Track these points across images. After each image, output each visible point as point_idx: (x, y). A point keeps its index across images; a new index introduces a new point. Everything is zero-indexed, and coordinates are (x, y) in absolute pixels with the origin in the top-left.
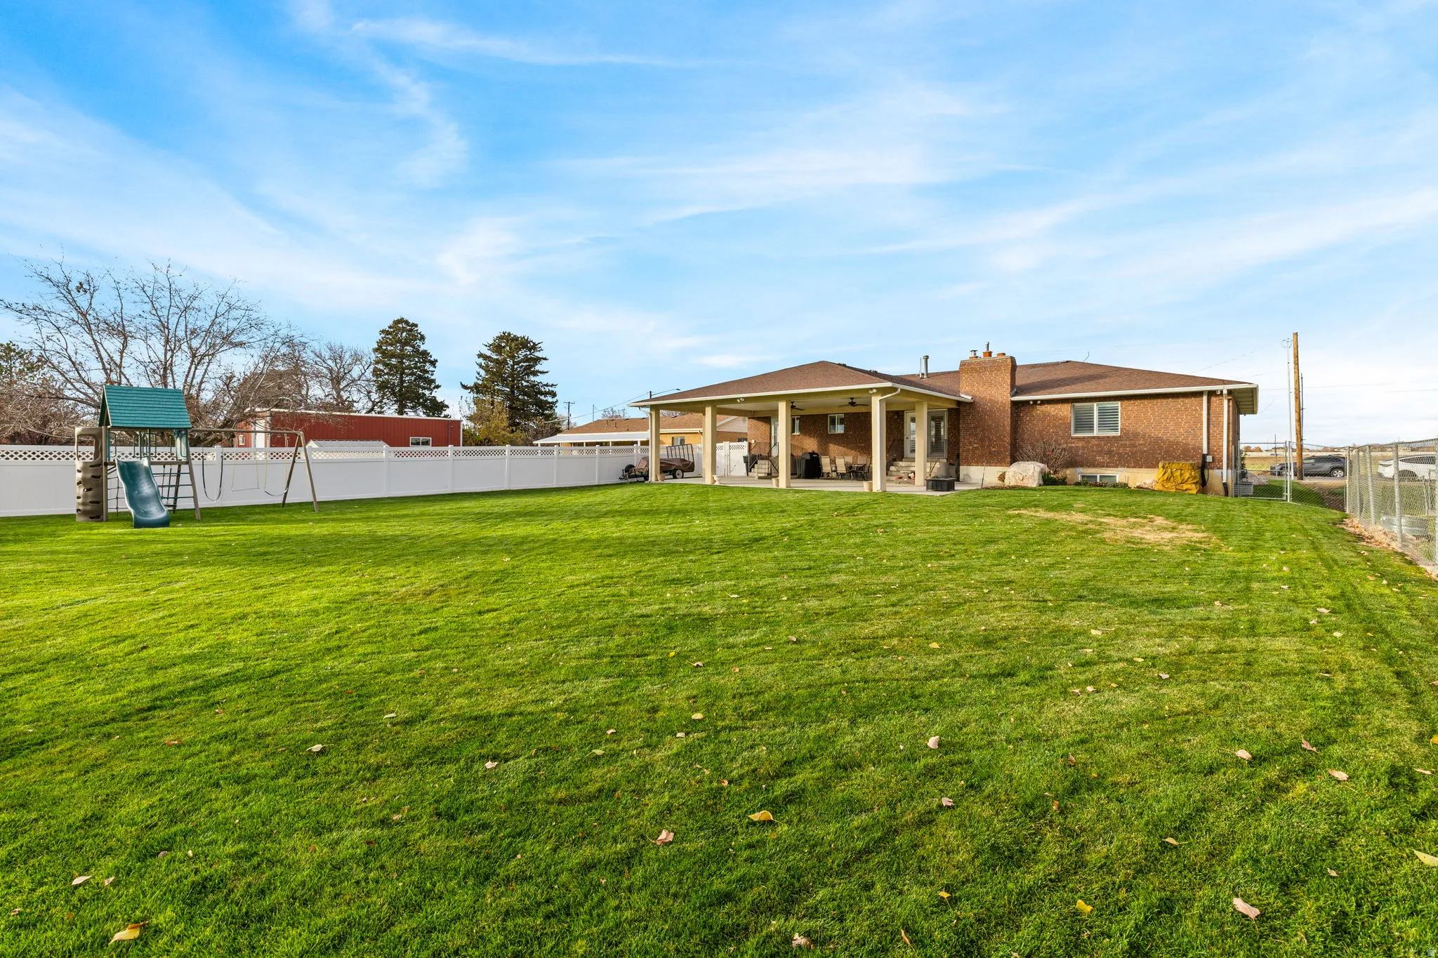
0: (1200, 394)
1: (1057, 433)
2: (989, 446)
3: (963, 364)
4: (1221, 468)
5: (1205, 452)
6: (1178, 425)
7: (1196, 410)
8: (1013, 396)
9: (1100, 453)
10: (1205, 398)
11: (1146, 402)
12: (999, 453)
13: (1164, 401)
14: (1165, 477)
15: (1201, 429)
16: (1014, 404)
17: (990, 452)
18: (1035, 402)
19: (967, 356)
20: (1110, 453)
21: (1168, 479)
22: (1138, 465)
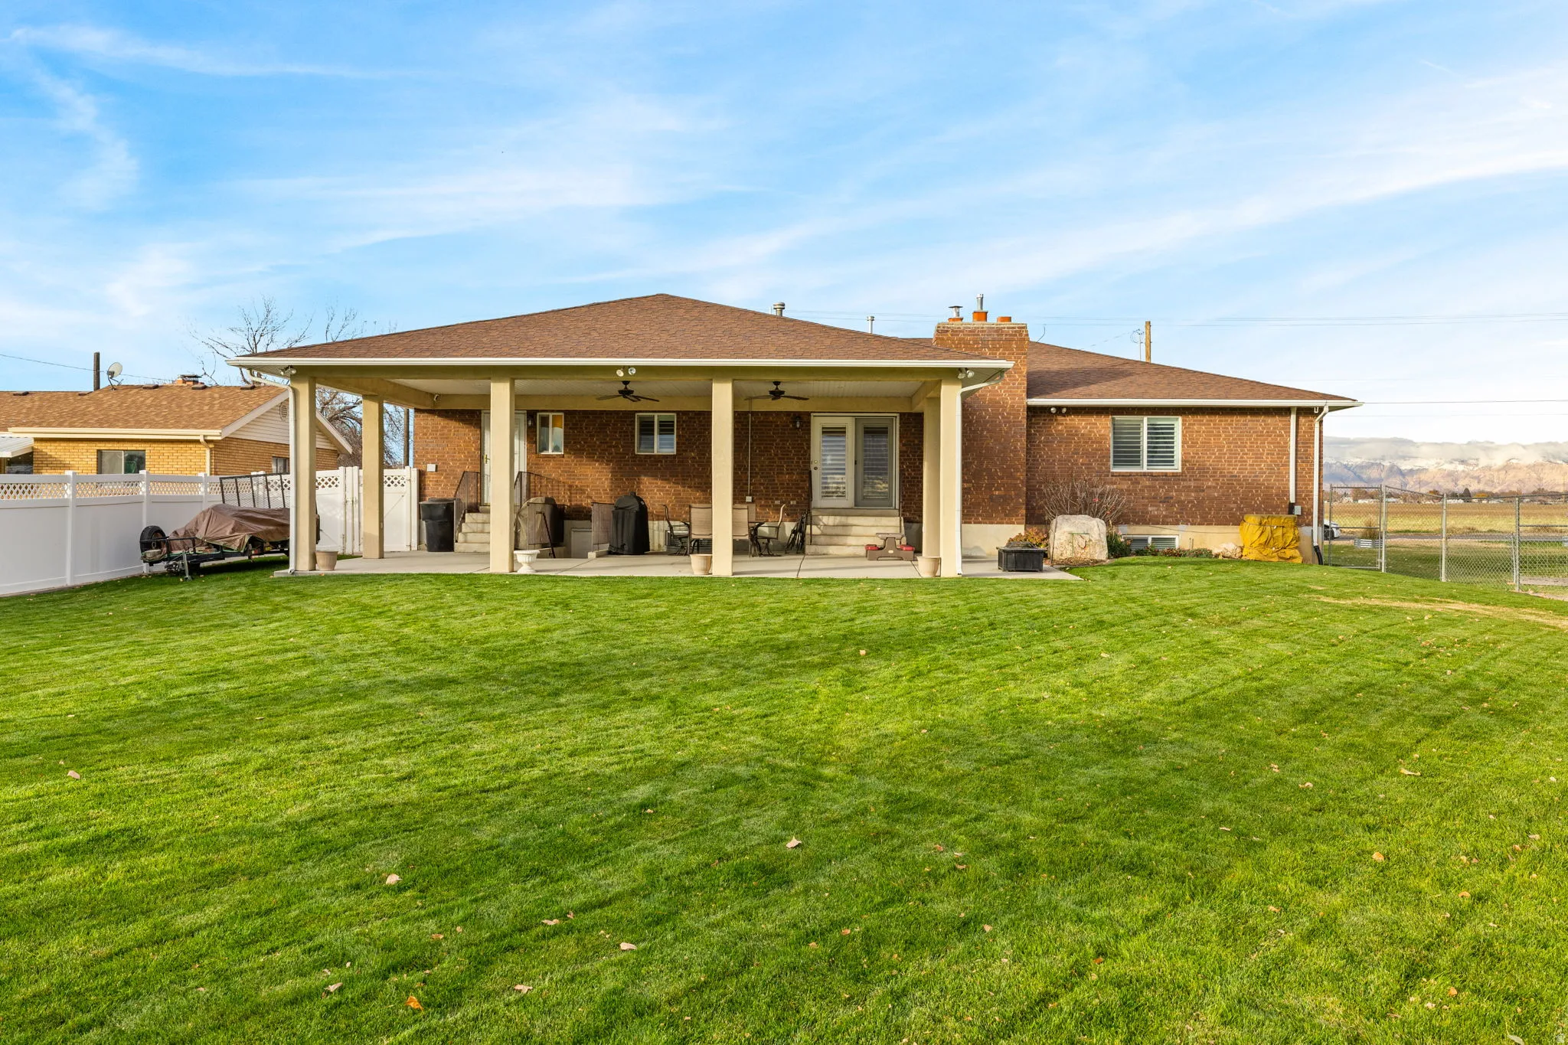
0: (1285, 411)
1: (1089, 466)
2: (989, 487)
3: (941, 331)
4: (1310, 524)
5: (1292, 500)
6: (1258, 457)
7: (1282, 436)
8: (1029, 396)
9: (1154, 500)
10: (1293, 417)
11: (1217, 418)
12: (1006, 499)
13: (1241, 419)
14: (1263, 539)
15: (1287, 464)
16: (1032, 410)
17: (991, 499)
18: (1059, 408)
19: (945, 316)
20: (1167, 500)
21: (1266, 544)
22: (1206, 521)
